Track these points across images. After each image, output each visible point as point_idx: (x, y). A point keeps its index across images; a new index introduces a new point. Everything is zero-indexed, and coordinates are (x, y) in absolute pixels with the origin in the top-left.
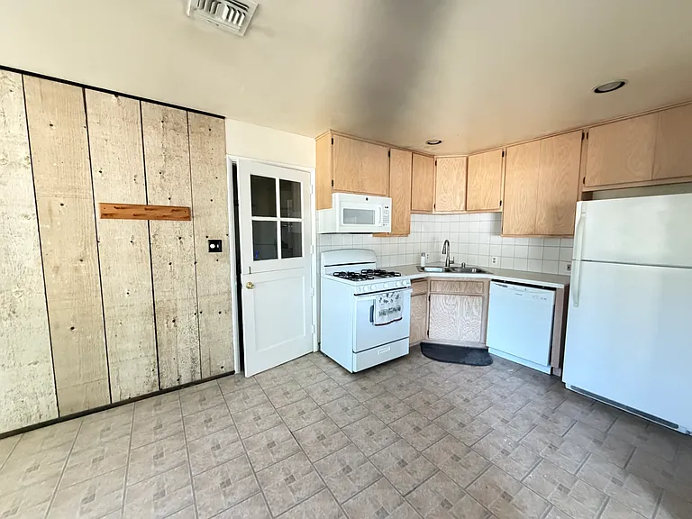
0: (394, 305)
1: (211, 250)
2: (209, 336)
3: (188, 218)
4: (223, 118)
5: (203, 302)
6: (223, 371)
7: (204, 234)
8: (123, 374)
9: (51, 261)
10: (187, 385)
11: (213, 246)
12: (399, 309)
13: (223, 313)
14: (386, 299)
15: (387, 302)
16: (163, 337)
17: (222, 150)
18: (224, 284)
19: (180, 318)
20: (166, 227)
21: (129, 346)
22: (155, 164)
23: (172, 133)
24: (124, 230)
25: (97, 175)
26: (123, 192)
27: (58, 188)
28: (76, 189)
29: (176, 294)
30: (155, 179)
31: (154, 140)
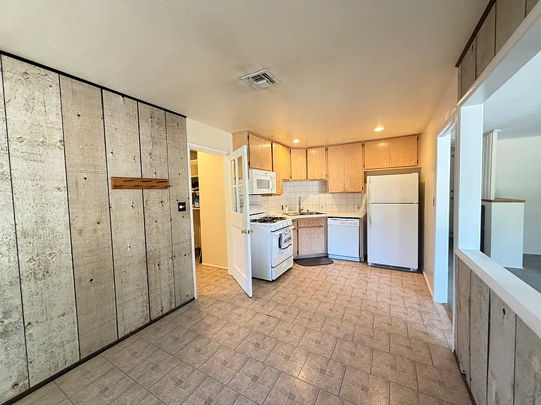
1: (180, 210)
2: (180, 273)
3: (166, 187)
4: (185, 117)
5: (176, 248)
6: (188, 299)
7: (176, 199)
9: (78, 225)
10: (167, 314)
11: (181, 207)
13: (187, 255)
15: (286, 234)
16: (152, 279)
17: (185, 139)
18: (187, 234)
19: (162, 262)
20: (154, 194)
21: (130, 289)
22: (147, 148)
23: (156, 126)
24: (127, 197)
25: (109, 155)
26: (127, 169)
27: (82, 166)
28: (95, 166)
29: (159, 244)
30: (146, 159)
31: (146, 130)
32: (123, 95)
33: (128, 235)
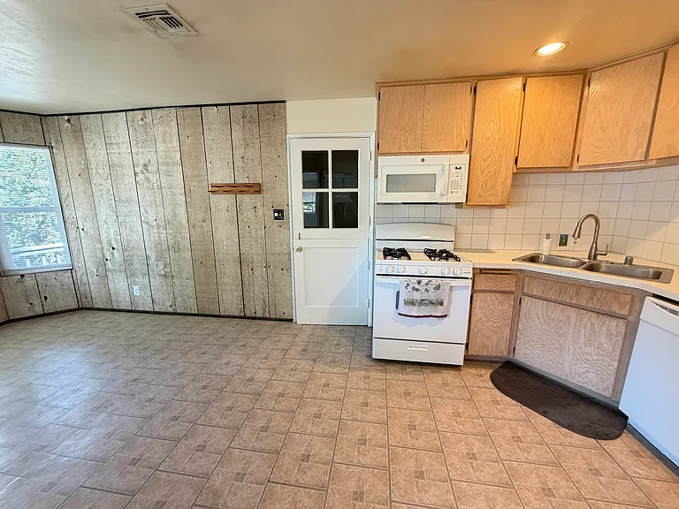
0: (432, 296)
1: (276, 218)
2: (275, 286)
3: (259, 192)
4: (284, 102)
5: (270, 258)
6: (285, 317)
7: (271, 205)
8: (225, 298)
9: (192, 221)
10: (259, 319)
11: (276, 215)
12: (441, 304)
13: (285, 271)
14: (417, 286)
15: (417, 290)
16: (245, 279)
17: (284, 131)
18: (285, 246)
19: (255, 268)
20: (247, 199)
21: (227, 280)
22: (239, 153)
23: (248, 125)
24: (223, 202)
25: (209, 165)
26: (221, 176)
27: (192, 176)
28: (199, 176)
29: (253, 250)
30: (239, 163)
31: (237, 134)
32: (217, 105)
33: (224, 234)
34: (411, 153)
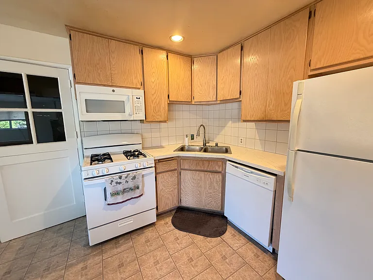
0: (131, 184)
12: (138, 188)
14: (119, 181)
15: (120, 183)
34: (104, 85)
